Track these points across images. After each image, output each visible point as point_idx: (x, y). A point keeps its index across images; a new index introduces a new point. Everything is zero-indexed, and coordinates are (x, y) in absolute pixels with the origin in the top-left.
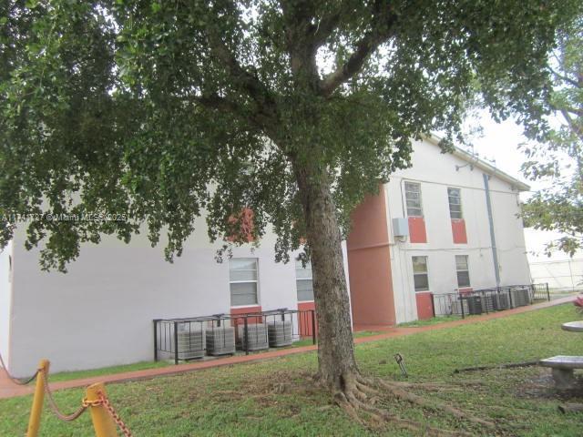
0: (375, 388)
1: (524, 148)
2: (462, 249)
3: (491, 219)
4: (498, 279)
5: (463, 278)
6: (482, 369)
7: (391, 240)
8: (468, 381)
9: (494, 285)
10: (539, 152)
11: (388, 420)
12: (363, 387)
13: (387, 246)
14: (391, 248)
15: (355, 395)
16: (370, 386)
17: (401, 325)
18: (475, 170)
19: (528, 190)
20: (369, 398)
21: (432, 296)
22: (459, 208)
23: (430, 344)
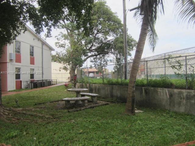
0: (10, 111)
1: (57, 38)
2: (32, 66)
3: (42, 58)
4: (43, 77)
5: (32, 76)
6: (43, 103)
7: (8, 61)
8: (41, 107)
9: (41, 79)
10: (61, 40)
11: (19, 120)
12: (5, 111)
13: (7, 63)
14: (8, 63)
15: (3, 113)
16: (8, 110)
17: (9, 91)
18: (39, 41)
19: (54, 50)
20: (9, 114)
21: (21, 81)
22: (33, 53)
23: (23, 97)
